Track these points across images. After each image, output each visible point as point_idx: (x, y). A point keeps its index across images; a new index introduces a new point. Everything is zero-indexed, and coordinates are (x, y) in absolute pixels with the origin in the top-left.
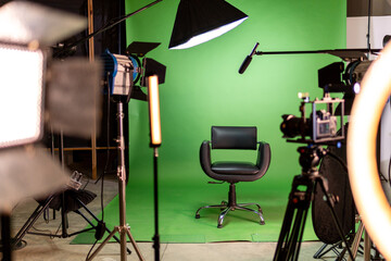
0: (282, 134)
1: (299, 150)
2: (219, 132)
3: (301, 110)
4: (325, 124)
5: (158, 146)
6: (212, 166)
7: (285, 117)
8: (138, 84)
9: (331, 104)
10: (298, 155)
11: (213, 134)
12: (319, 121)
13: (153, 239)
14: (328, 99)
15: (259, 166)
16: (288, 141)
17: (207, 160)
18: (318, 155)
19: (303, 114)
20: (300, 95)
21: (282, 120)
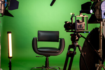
0: (65, 29)
1: (71, 35)
2: (42, 34)
3: (71, 19)
4: (80, 25)
5: (11, 57)
6: (38, 49)
7: (66, 22)
8: (7, 9)
9: (83, 17)
10: (71, 37)
11: (39, 34)
12: (78, 24)
13: (9, 64)
14: (82, 16)
15: (60, 49)
16: (67, 32)
17: (35, 46)
18: (78, 37)
19: (72, 21)
20: (71, 14)
21: (65, 23)
